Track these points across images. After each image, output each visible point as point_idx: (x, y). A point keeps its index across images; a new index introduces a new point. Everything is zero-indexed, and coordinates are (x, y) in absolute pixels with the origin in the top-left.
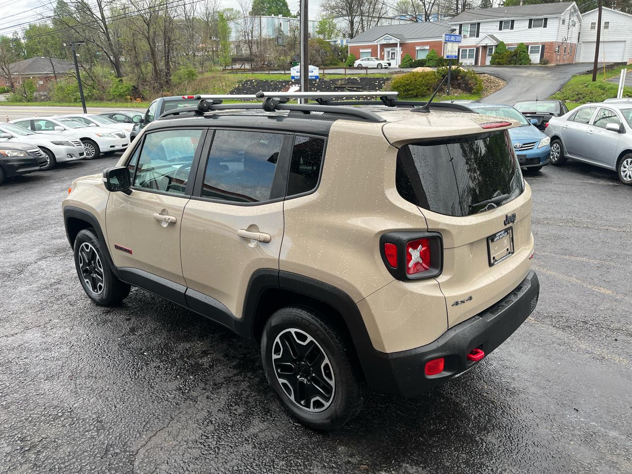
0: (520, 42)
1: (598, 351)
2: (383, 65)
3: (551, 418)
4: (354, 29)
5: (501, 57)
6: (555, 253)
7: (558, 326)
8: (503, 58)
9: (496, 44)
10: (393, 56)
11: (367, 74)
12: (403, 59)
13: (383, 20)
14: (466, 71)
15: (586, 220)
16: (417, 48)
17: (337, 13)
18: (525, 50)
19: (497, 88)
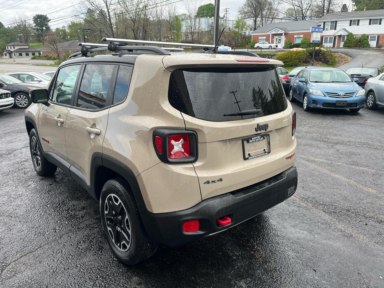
0: (363, 34)
1: (349, 231)
2: (273, 46)
3: (293, 274)
4: (257, 25)
5: (350, 42)
6: (346, 163)
7: (327, 211)
8: (351, 43)
9: (347, 34)
10: (280, 41)
11: (261, 52)
12: (286, 43)
13: (276, 20)
14: (325, 50)
15: (377, 144)
16: (295, 36)
17: (248, 16)
18: (367, 38)
19: (346, 62)
